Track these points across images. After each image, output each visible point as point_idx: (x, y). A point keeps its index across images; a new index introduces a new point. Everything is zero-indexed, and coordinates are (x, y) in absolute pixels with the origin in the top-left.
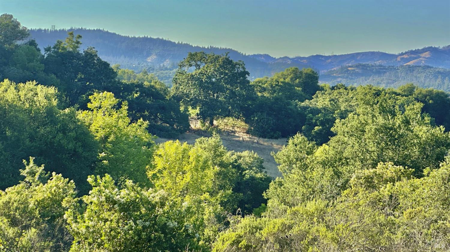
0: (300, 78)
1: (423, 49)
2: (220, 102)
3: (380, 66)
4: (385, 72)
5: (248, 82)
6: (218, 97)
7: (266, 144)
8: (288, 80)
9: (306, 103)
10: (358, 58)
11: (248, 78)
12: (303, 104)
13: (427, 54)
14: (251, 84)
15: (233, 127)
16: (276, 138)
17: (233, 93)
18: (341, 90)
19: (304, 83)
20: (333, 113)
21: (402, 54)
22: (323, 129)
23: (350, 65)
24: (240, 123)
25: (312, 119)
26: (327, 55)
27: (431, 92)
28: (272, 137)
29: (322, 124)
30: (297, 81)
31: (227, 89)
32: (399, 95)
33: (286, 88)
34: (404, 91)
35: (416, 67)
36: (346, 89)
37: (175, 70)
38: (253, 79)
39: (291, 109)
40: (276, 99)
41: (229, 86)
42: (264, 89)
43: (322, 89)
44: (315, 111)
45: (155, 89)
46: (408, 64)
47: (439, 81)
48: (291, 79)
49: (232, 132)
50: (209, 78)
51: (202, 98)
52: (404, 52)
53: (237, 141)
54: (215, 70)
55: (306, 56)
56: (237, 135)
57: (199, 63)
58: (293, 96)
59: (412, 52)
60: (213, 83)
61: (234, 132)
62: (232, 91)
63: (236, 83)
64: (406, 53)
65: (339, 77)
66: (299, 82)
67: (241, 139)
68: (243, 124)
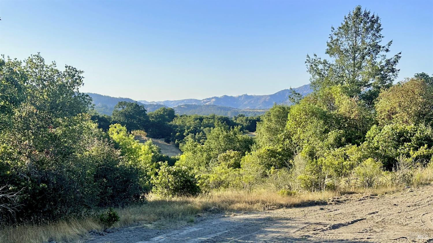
0: (167, 112)
1: (212, 98)
2: (135, 123)
3: (195, 105)
4: (197, 108)
5: (146, 114)
6: (133, 121)
7: (155, 141)
8: (162, 113)
9: (171, 123)
10: (185, 102)
11: (146, 112)
12: (170, 123)
13: (214, 100)
14: (147, 115)
15: (140, 134)
16: (160, 138)
17: (140, 119)
18: (185, 117)
19: (169, 114)
20: (184, 127)
21: (203, 100)
22: (180, 134)
23: (182, 105)
24: (143, 132)
25: (175, 130)
26: (172, 100)
27: (222, 117)
28: (157, 138)
29: (180, 132)
30: (166, 113)
31: (137, 118)
32: (209, 119)
33: (161, 116)
34: (211, 117)
35: (210, 105)
36: (187, 116)
37: (103, 108)
38: (148, 113)
39: (165, 126)
40: (159, 121)
41: (138, 117)
42: (153, 117)
43: (176, 117)
44: (176, 126)
45: (105, 118)
46: (206, 104)
47: (219, 111)
48: (163, 112)
49: (140, 136)
50: (129, 113)
51: (126, 121)
52: (204, 99)
53: (143, 140)
54: (132, 109)
55: (162, 101)
56: (142, 137)
57: (123, 106)
58: (165, 120)
59: (208, 99)
60: (131, 115)
61: (141, 136)
62: (139, 118)
63: (141, 115)
64: (205, 99)
65: (177, 110)
66: (167, 114)
67: (144, 139)
68: (144, 133)
